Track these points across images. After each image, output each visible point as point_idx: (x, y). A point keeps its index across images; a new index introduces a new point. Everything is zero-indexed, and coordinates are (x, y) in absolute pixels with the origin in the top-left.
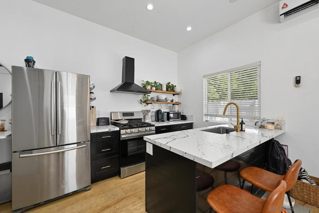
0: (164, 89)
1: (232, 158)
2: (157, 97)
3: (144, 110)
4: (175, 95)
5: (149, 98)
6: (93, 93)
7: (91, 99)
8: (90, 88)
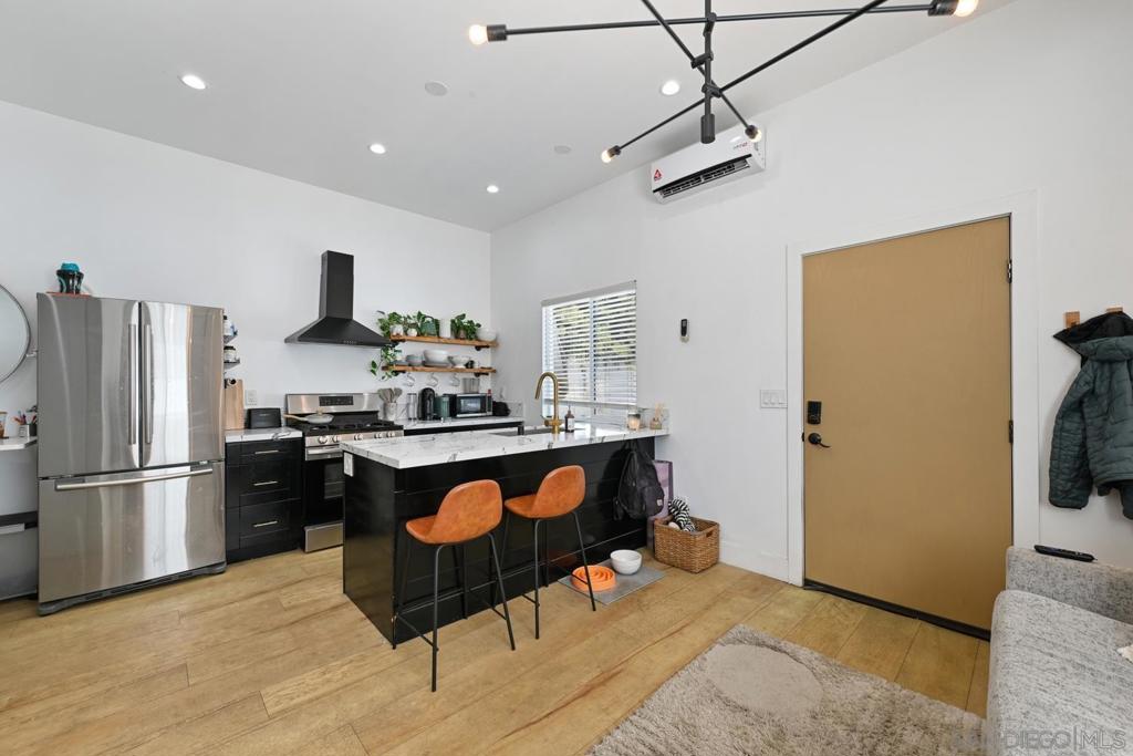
0: (446, 332)
1: (451, 461)
2: (425, 354)
3: (383, 388)
4: (483, 350)
5: (399, 357)
6: (232, 348)
7: (227, 362)
8: (225, 337)
